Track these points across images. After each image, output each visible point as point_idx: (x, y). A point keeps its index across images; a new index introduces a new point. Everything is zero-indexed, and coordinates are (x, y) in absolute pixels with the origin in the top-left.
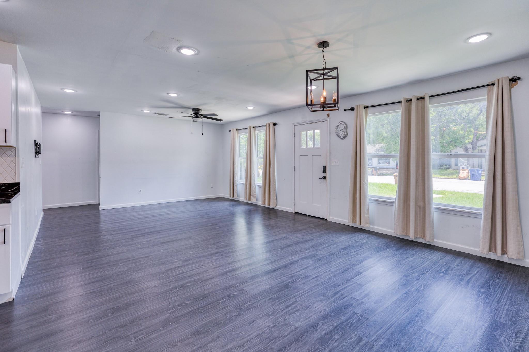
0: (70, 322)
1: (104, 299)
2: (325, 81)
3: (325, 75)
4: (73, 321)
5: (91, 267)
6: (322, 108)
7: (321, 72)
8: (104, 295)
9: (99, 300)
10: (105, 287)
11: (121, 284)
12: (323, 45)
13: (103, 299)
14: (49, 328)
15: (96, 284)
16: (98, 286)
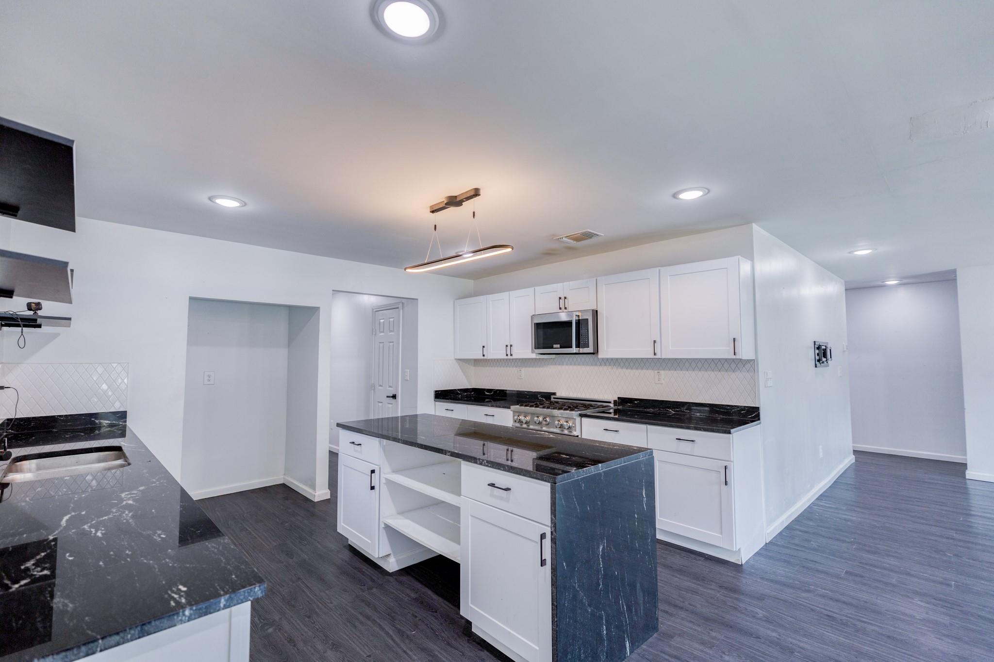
0: (774, 634)
1: (840, 638)
4: (778, 637)
5: (862, 577)
8: (846, 635)
9: (833, 635)
10: (857, 623)
11: (889, 637)
13: (838, 637)
14: (748, 624)
15: (846, 607)
16: (848, 613)
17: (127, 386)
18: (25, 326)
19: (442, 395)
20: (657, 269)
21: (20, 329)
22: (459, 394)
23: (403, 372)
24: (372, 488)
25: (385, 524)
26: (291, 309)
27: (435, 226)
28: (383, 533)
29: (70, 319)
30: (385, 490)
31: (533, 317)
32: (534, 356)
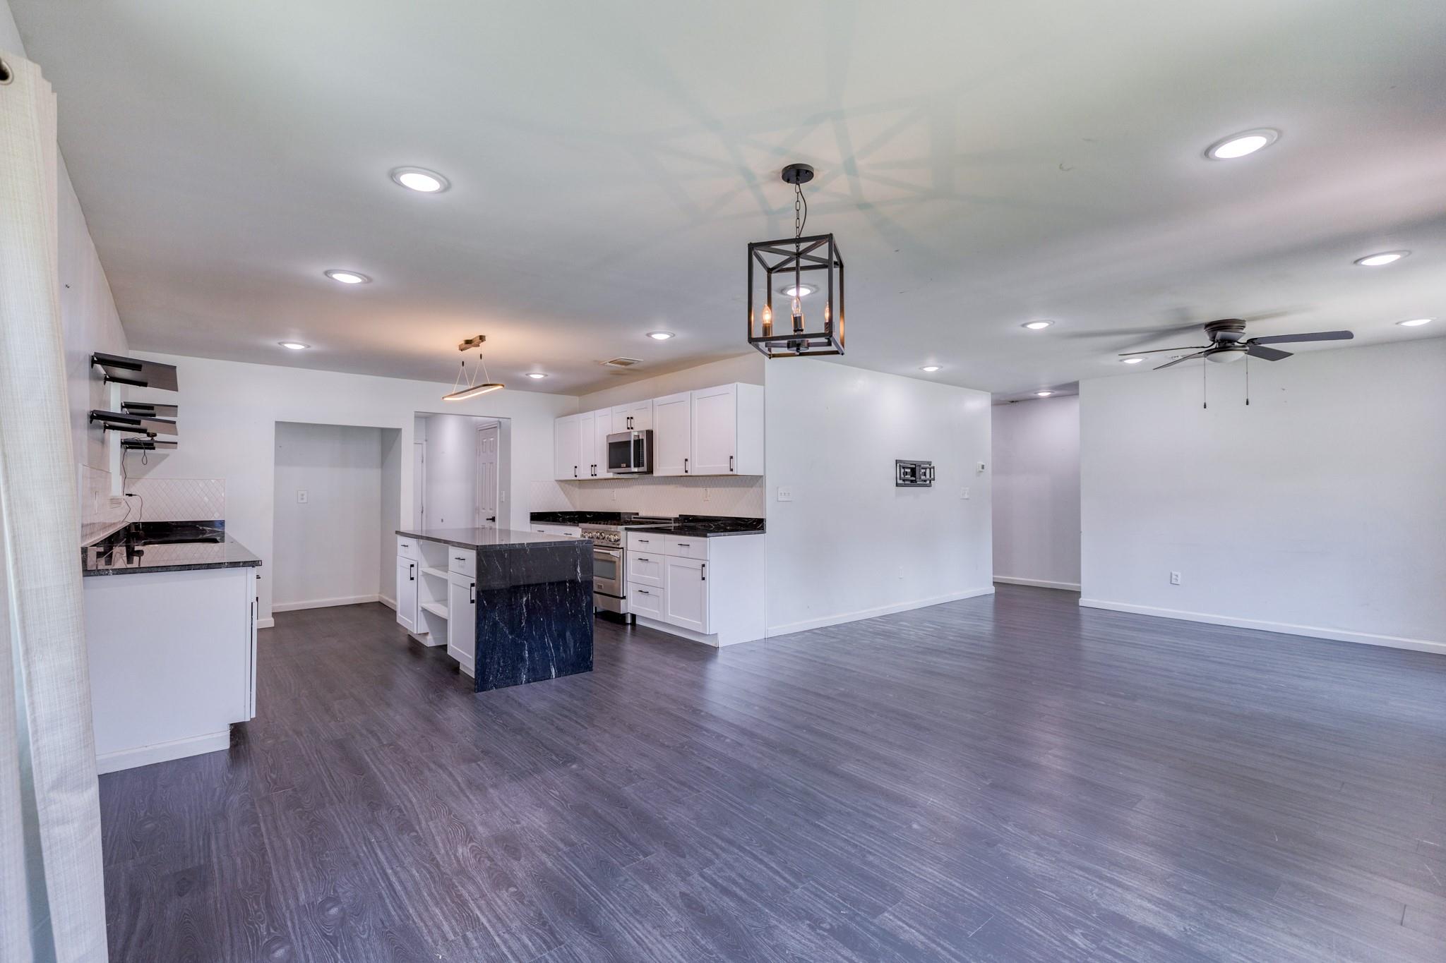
2: (801, 273)
3: (801, 256)
6: (795, 348)
7: (792, 248)
12: (797, 174)
17: (224, 499)
18: (146, 448)
19: (537, 517)
20: (689, 392)
21: (143, 451)
22: (560, 517)
23: (500, 494)
24: (412, 579)
25: (422, 608)
26: (383, 431)
27: (481, 355)
28: (421, 616)
29: (176, 443)
30: (422, 581)
31: (608, 437)
32: (611, 475)
